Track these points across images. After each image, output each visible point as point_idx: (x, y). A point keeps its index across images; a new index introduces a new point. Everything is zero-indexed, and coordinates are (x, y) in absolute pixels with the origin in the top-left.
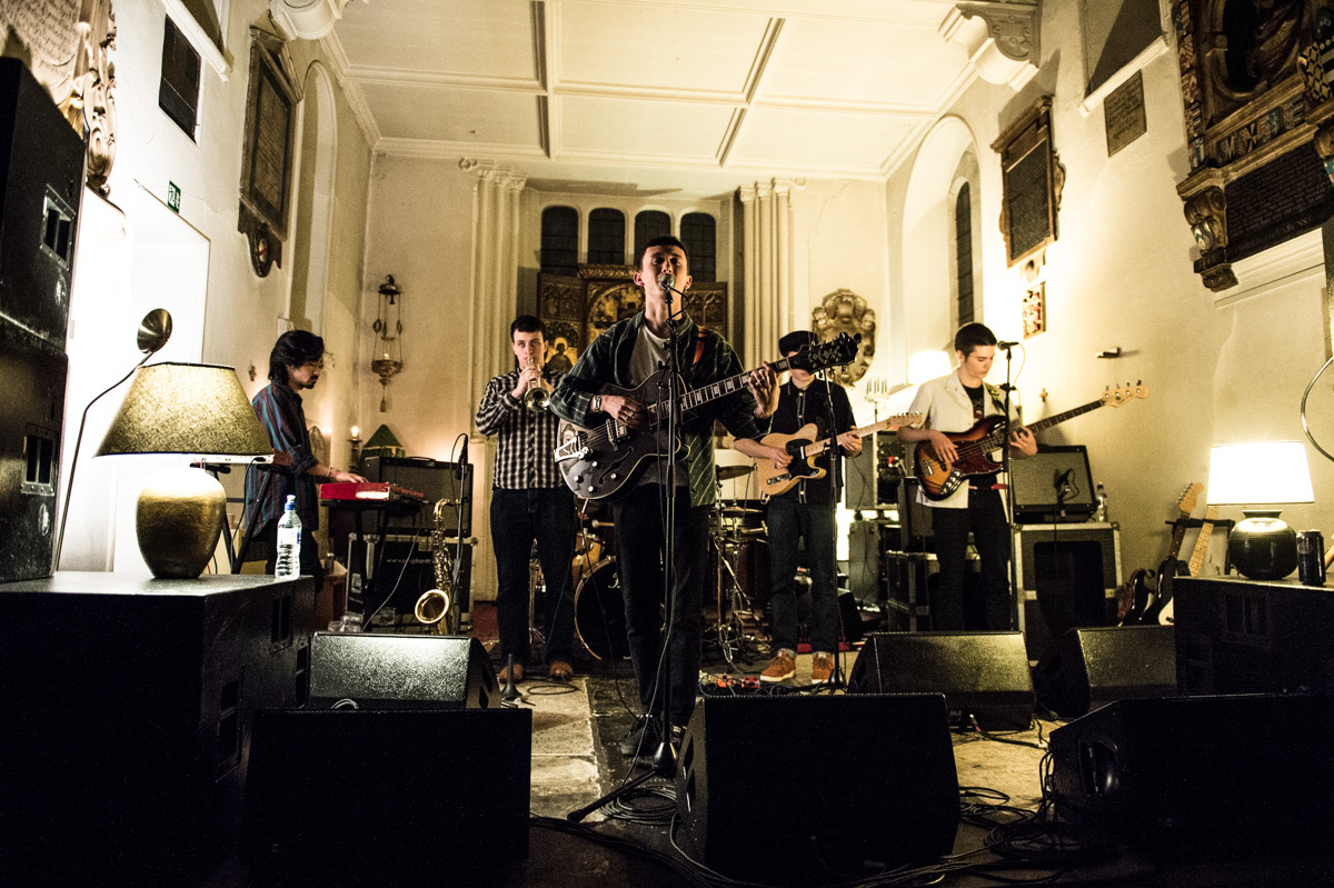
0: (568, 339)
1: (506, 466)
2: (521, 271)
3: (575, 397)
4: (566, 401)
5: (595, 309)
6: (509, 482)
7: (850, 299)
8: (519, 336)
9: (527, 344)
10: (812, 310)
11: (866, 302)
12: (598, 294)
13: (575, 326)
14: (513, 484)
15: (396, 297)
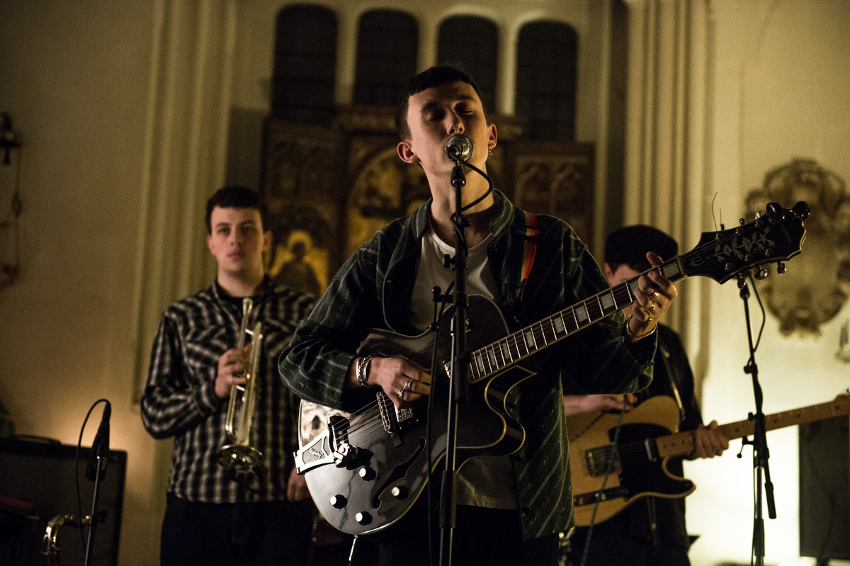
0: (314, 235)
1: (200, 462)
2: (238, 117)
3: (322, 364)
4: (306, 368)
5: (361, 184)
6: (203, 489)
7: (815, 178)
8: (220, 215)
9: (233, 228)
10: (745, 194)
11: (842, 183)
12: (368, 158)
13: (326, 212)
14: (210, 493)
15: (13, 154)
